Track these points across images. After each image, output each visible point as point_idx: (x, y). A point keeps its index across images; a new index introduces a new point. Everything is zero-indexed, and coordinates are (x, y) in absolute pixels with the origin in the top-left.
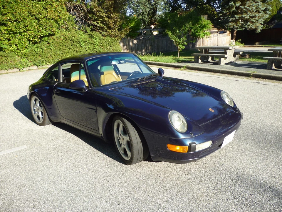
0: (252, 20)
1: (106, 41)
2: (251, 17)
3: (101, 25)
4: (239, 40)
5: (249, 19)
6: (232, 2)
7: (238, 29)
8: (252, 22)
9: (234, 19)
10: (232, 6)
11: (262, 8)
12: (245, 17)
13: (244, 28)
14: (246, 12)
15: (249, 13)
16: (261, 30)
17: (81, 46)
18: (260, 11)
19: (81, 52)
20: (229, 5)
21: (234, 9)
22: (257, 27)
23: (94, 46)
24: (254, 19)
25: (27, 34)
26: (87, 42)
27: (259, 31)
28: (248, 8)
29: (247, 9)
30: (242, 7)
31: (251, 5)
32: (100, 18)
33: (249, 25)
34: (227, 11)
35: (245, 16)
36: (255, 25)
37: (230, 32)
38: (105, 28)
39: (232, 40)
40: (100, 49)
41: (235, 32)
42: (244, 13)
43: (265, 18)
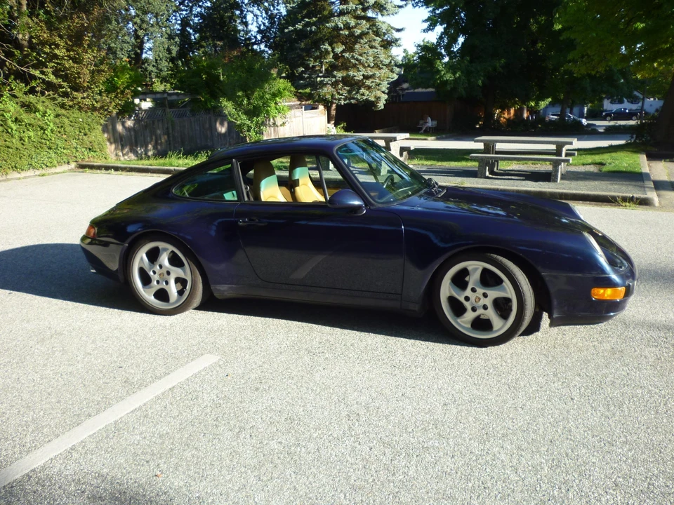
0: (368, 82)
1: (71, 119)
2: (366, 77)
3: (52, 78)
4: (342, 125)
5: (362, 80)
6: (327, 45)
7: (342, 102)
8: (369, 88)
9: (334, 79)
10: (327, 52)
11: (385, 60)
12: (355, 76)
13: (353, 98)
14: (355, 66)
15: (361, 68)
16: (384, 105)
17: (8, 132)
18: (381, 66)
19: (8, 147)
20: (319, 49)
21: (330, 58)
22: (378, 99)
23: (42, 131)
24: (372, 82)
26: (23, 121)
27: (381, 105)
28: (360, 57)
29: (357, 59)
30: (346, 55)
31: (365, 53)
32: (51, 61)
33: (363, 95)
34: (315, 61)
35: (355, 74)
36: (374, 93)
37: (325, 106)
38: (64, 87)
39: (329, 125)
40: (58, 142)
41: (334, 106)
42: (352, 67)
43: (392, 80)
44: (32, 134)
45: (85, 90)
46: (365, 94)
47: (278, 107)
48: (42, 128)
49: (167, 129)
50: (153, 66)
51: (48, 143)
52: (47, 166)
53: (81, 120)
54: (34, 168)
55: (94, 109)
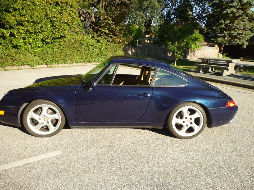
0: (239, 36)
1: (111, 46)
2: (239, 34)
3: (107, 31)
4: (226, 54)
5: (237, 35)
6: (222, 20)
7: (226, 44)
8: (239, 39)
9: (223, 35)
10: (222, 23)
11: (249, 27)
12: (234, 34)
13: (232, 43)
14: (234, 30)
15: (237, 30)
17: (88, 49)
18: (247, 29)
19: (88, 54)
20: (219, 22)
21: (223, 26)
22: (243, 44)
23: (100, 50)
24: (241, 36)
25: (41, 34)
26: (94, 46)
27: (245, 46)
28: (237, 26)
29: (235, 26)
30: (231, 25)
31: (239, 24)
32: (107, 25)
33: (236, 41)
34: (216, 27)
35: (234, 33)
36: (242, 41)
37: (218, 46)
38: (110, 35)
39: (219, 54)
40: (105, 54)
41: (223, 46)
42: (232, 30)
43: (251, 36)
45: (117, 36)
46: (237, 41)
47: (196, 45)
48: (100, 49)
49: (149, 51)
50: (153, 28)
51: (101, 53)
52: (100, 62)
53: (114, 46)
54: (96, 62)
55: (120, 43)
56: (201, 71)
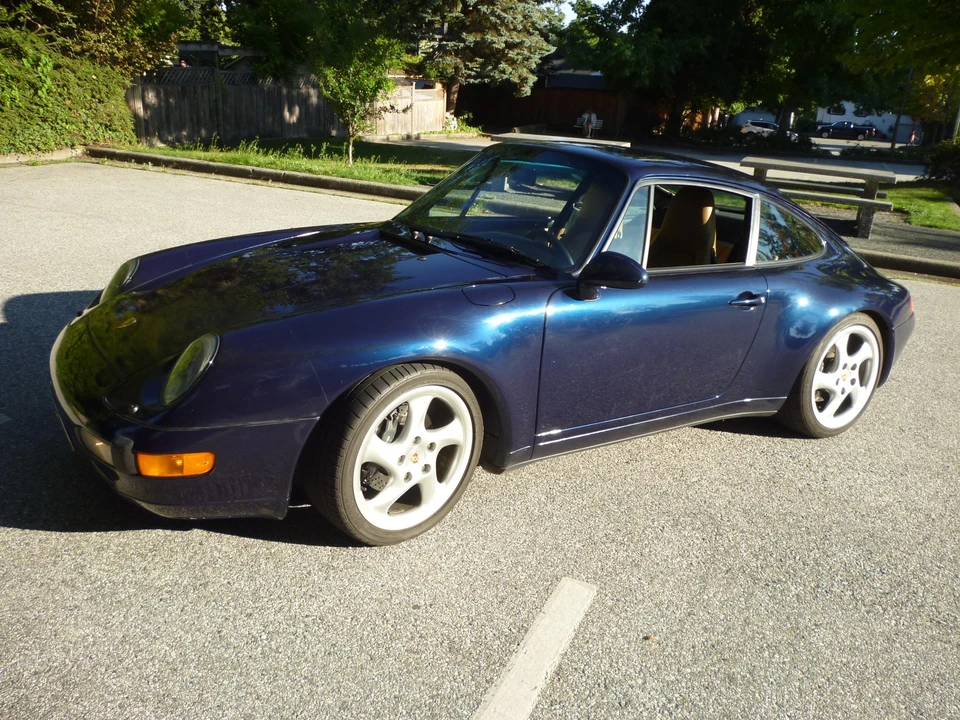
0: (512, 54)
2: (510, 46)
4: (466, 116)
5: (503, 50)
7: (472, 81)
8: (512, 62)
9: (462, 45)
10: (452, 2)
11: (538, 22)
12: (495, 43)
13: (488, 76)
14: (495, 28)
15: (503, 30)
16: (532, 90)
18: (532, 30)
21: (457, 12)
22: (524, 80)
23: (33, 91)
24: (518, 54)
27: (527, 91)
28: (504, 15)
29: (499, 17)
31: (512, 8)
33: (504, 72)
34: (434, 13)
35: (495, 39)
36: (519, 71)
37: (444, 85)
39: (448, 114)
40: (58, 110)
41: (455, 88)
42: (489, 29)
43: (547, 53)
44: (16, 93)
45: (100, 27)
46: (508, 72)
48: (32, 86)
49: (216, 101)
51: (41, 110)
52: (39, 149)
53: (94, 77)
54: (17, 151)
55: (114, 61)
56: (507, 186)
